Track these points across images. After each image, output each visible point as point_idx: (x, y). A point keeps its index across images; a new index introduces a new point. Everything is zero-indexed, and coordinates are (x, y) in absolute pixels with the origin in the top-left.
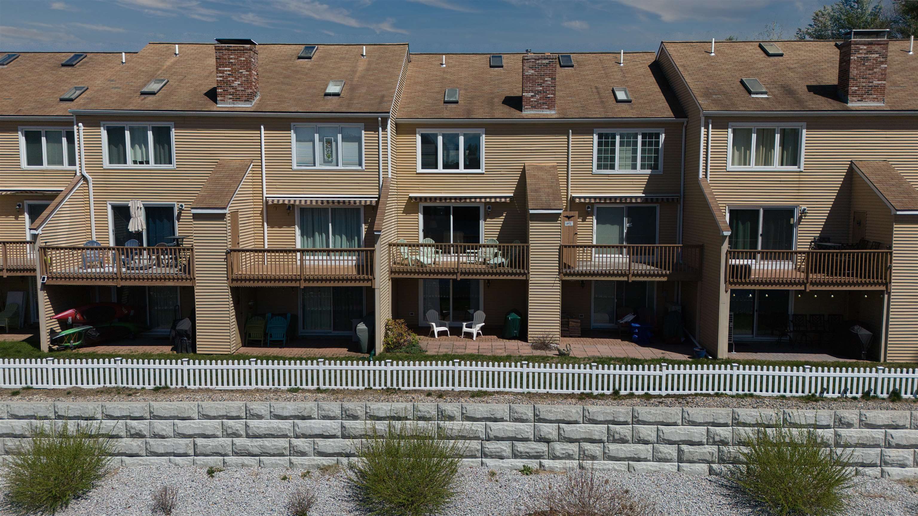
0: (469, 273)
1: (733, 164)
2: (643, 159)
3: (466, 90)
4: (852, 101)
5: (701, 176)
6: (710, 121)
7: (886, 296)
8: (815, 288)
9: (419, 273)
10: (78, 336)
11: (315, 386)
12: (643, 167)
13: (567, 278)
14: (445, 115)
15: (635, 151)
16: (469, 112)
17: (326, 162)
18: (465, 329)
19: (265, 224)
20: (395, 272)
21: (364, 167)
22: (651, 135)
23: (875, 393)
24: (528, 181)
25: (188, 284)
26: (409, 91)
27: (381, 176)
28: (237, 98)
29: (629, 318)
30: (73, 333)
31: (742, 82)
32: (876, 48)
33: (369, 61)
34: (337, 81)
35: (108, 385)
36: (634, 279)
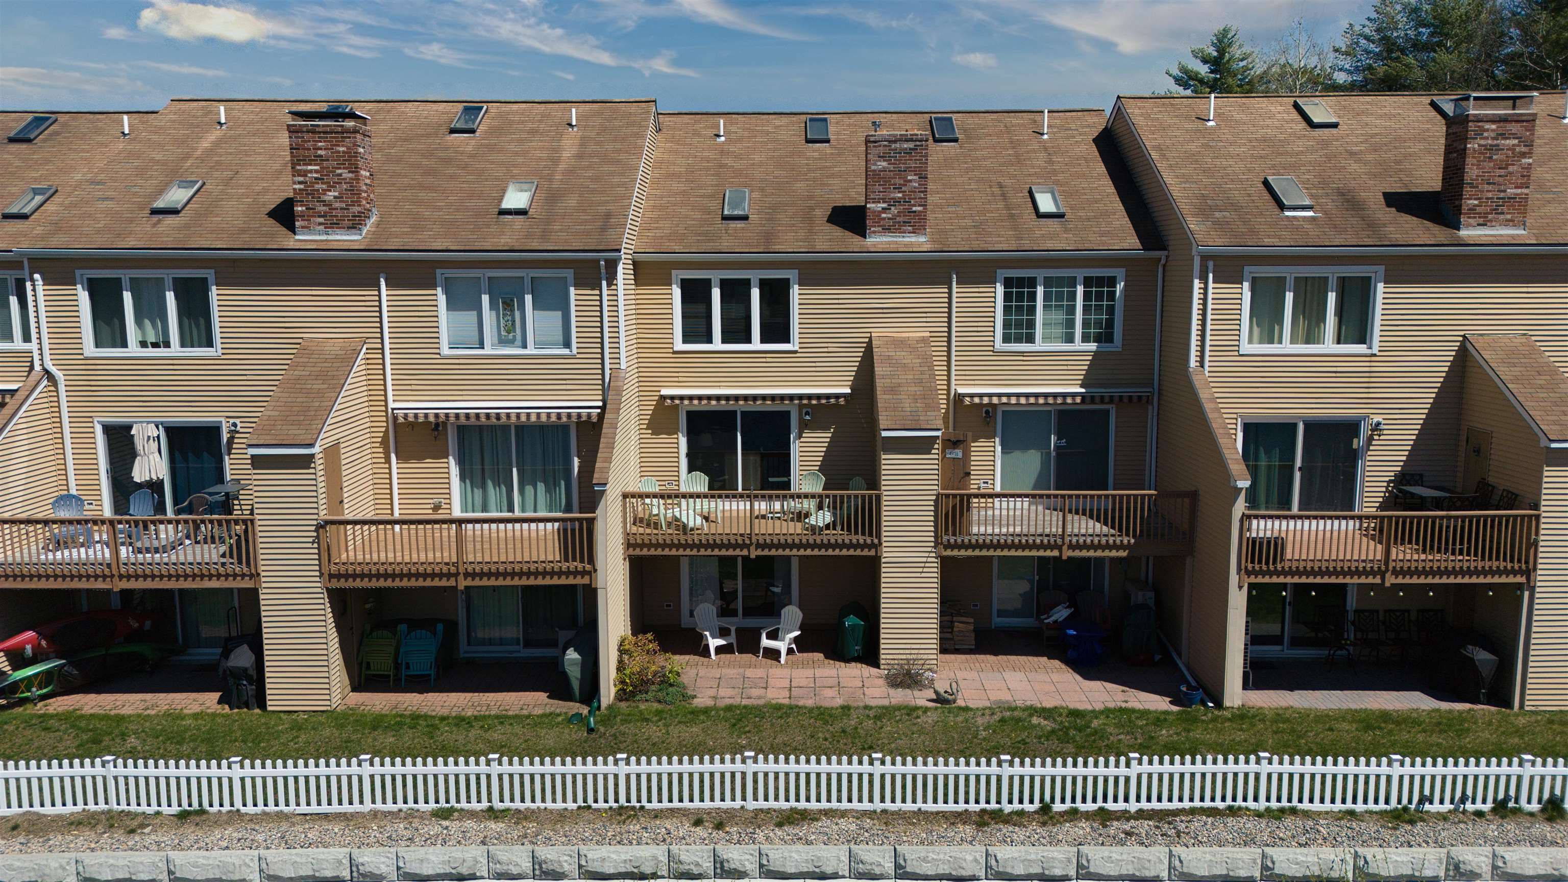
0: (771, 546)
1: (1250, 341)
2: (1086, 324)
3: (762, 190)
4: (1468, 226)
5: (1193, 362)
6: (1211, 264)
7: (1526, 594)
8: (1400, 580)
9: (678, 546)
10: (46, 678)
11: (485, 804)
12: (1086, 338)
13: (949, 553)
14: (725, 245)
15: (1071, 310)
16: (769, 236)
17: (503, 342)
18: (765, 642)
19: (393, 457)
20: (635, 546)
21: (575, 351)
22: (1100, 281)
23: (1516, 801)
24: (878, 370)
25: (247, 584)
26: (658, 192)
27: (607, 366)
28: (333, 224)
29: (1061, 613)
30: (36, 675)
31: (1266, 183)
32: (1514, 128)
33: (582, 138)
34: (520, 179)
35: (91, 807)
36: (1070, 553)
